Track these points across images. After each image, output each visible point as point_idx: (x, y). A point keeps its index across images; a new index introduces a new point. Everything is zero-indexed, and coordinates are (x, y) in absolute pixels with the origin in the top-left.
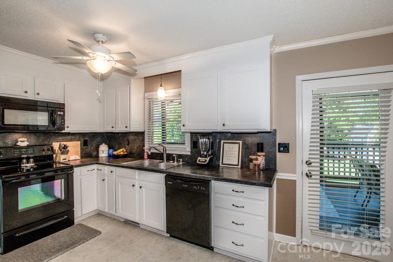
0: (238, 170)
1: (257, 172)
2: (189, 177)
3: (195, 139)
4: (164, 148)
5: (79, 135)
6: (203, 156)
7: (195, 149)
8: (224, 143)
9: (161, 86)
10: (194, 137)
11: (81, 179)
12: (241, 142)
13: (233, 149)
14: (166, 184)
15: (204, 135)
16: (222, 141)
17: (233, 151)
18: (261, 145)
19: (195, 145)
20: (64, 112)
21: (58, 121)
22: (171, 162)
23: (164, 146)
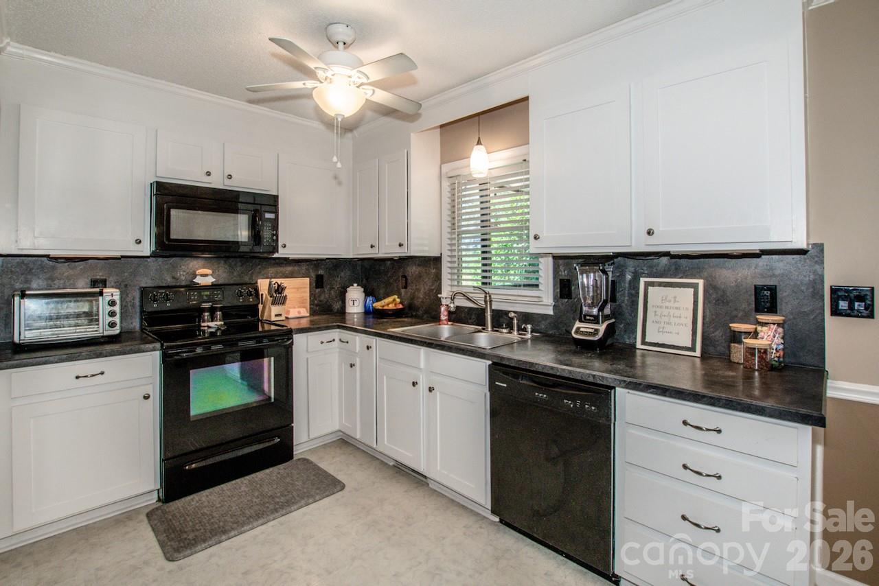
0: (694, 364)
1: (757, 373)
2: (551, 372)
3: (564, 274)
4: (486, 297)
5: (308, 263)
6: (588, 318)
7: (566, 300)
8: (647, 284)
9: (479, 143)
10: (562, 268)
11: (307, 359)
12: (701, 282)
13: (675, 301)
14: (492, 387)
15: (591, 261)
16: (642, 280)
17: (676, 308)
18: (767, 293)
19: (565, 288)
20: (276, 212)
21: (266, 234)
22: (505, 331)
23: (487, 290)
